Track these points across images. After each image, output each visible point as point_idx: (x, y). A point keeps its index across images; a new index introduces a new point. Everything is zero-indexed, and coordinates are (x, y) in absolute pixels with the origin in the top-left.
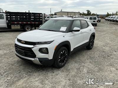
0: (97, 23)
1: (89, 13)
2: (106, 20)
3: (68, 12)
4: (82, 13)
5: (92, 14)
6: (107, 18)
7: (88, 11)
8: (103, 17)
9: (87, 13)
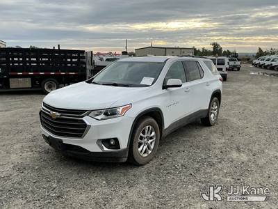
0: (226, 73)
1: (217, 50)
2: (255, 65)
3: (166, 48)
4: (201, 50)
5: (225, 52)
6: (257, 61)
7: (216, 46)
8: (248, 59)
9: (212, 50)
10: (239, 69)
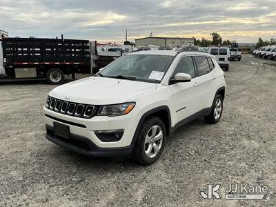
0: (228, 62)
1: (216, 40)
2: (256, 55)
4: (201, 40)
5: (224, 42)
6: (257, 52)
7: (215, 36)
9: (212, 40)
10: (239, 59)
